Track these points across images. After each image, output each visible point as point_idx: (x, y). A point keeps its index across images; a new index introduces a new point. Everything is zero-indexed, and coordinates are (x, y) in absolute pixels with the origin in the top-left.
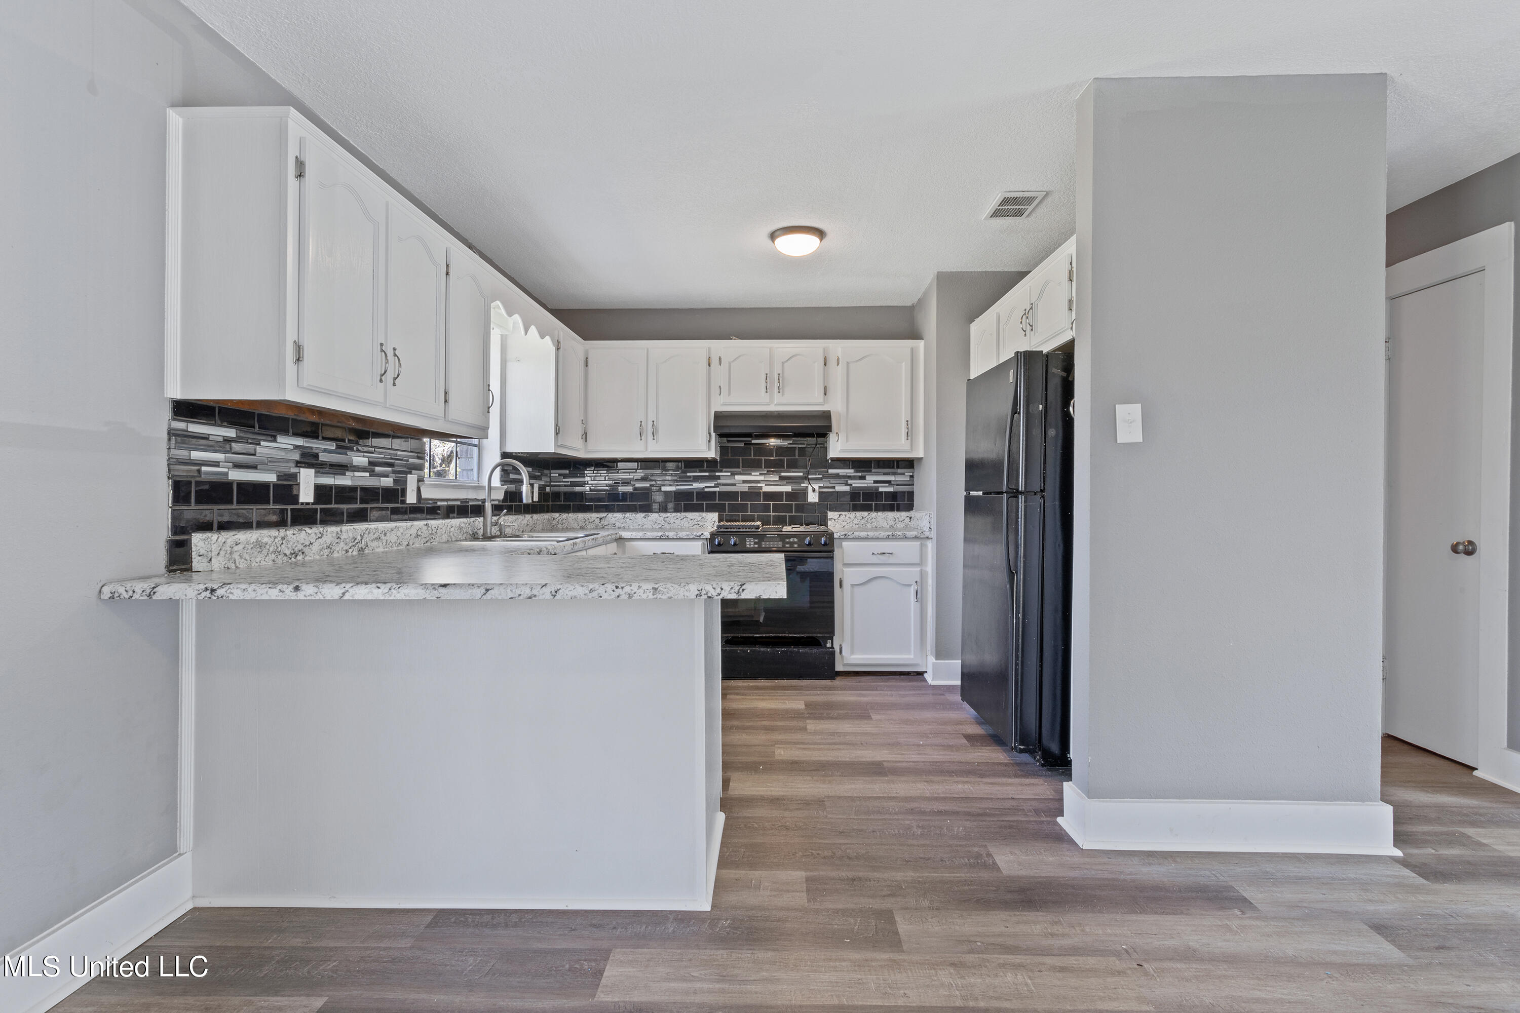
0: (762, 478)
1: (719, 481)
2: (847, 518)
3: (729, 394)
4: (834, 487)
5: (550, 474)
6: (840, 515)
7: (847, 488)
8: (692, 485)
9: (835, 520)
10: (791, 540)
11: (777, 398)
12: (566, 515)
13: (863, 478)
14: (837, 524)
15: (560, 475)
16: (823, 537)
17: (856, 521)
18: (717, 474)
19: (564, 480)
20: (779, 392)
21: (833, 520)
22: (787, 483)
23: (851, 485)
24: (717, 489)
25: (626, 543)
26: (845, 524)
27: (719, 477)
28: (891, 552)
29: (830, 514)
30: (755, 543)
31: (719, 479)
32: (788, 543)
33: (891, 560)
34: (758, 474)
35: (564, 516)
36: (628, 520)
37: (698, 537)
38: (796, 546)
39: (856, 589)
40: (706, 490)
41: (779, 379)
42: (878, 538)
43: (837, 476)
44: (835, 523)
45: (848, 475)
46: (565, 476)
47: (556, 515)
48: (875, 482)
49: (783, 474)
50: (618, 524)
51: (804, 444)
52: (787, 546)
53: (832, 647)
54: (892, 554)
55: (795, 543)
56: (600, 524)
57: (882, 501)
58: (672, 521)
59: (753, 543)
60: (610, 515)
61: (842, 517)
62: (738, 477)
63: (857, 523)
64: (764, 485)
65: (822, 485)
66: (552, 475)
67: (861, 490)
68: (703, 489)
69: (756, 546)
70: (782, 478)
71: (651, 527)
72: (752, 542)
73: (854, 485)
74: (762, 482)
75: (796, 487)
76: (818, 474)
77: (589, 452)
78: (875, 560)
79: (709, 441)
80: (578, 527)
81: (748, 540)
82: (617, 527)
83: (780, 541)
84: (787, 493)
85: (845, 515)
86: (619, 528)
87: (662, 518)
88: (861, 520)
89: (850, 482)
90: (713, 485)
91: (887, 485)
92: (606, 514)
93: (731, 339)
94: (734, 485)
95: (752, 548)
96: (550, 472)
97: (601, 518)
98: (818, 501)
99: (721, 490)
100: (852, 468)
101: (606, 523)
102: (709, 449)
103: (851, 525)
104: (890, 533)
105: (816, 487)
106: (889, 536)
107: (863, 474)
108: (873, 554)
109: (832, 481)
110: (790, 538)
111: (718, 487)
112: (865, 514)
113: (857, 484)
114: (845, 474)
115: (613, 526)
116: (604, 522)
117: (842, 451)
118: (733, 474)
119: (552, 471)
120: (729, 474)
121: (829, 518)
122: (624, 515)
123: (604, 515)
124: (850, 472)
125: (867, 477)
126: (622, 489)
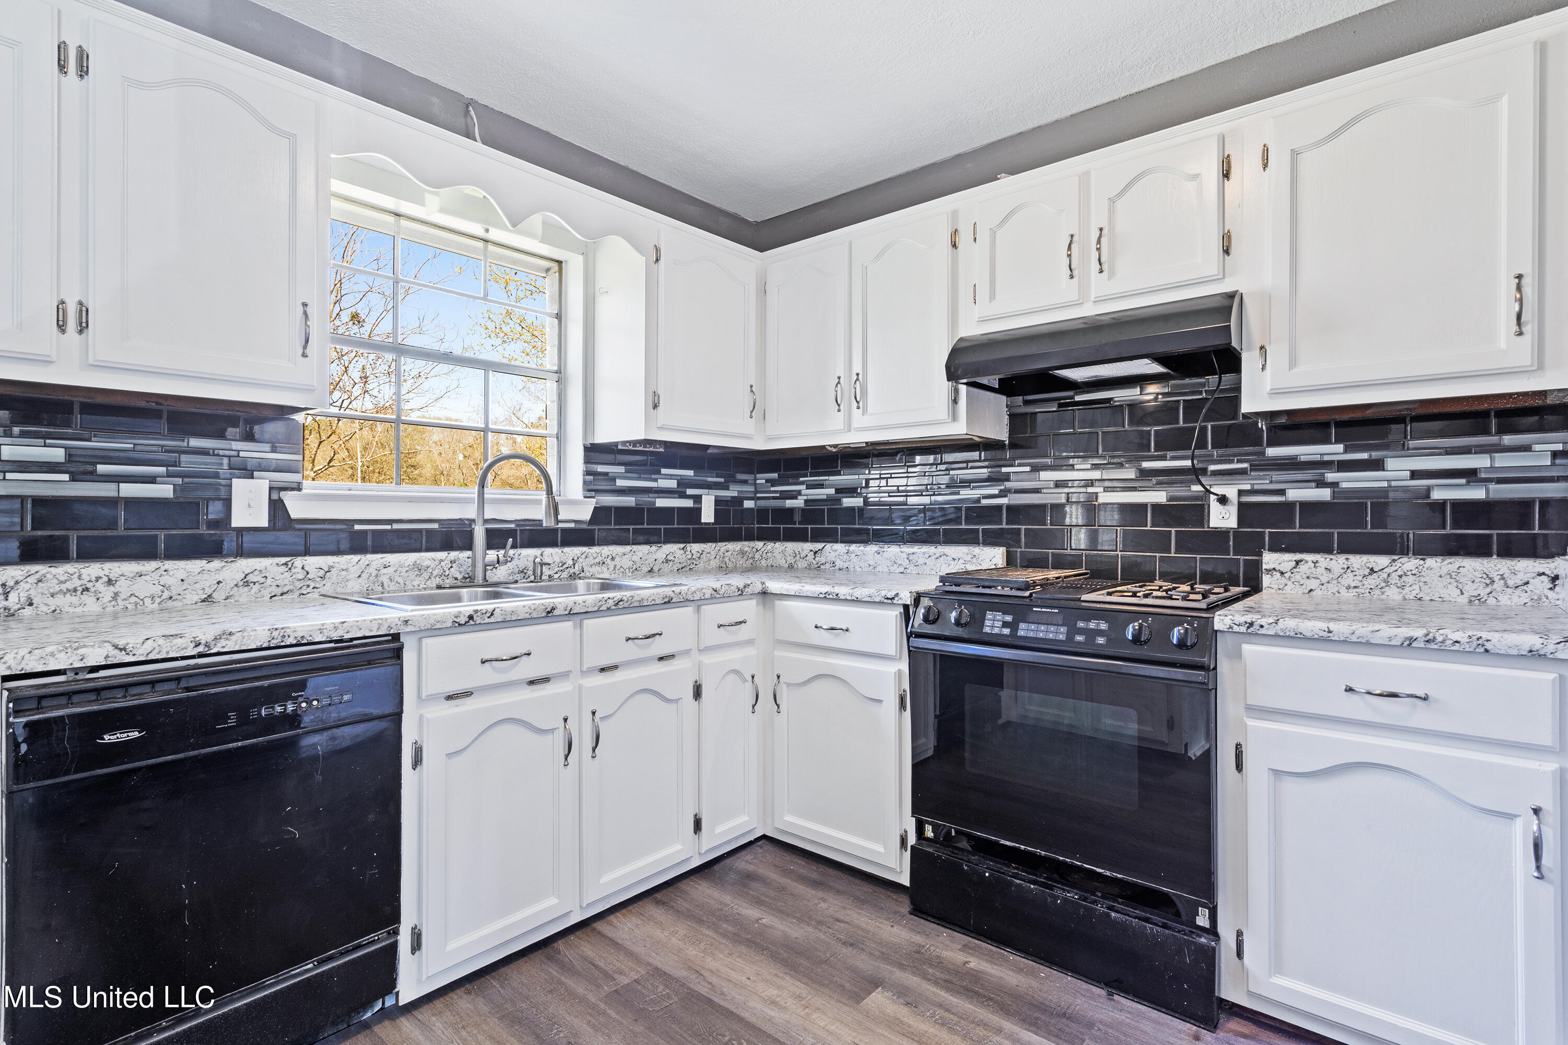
0: (1096, 475)
1: (1008, 484)
2: (1321, 570)
3: (992, 296)
4: (1282, 492)
5: (755, 479)
6: (1298, 562)
7: (1325, 494)
8: (958, 493)
9: (1282, 573)
10: (1092, 625)
11: (1098, 285)
12: (772, 544)
13: (1377, 465)
14: (1289, 583)
15: (767, 481)
16: (1181, 624)
17: (1349, 579)
18: (1004, 470)
19: (772, 489)
20: (1101, 271)
21: (1278, 574)
22: (1160, 483)
23: (1334, 485)
24: (1004, 501)
25: (777, 602)
26: (1313, 584)
27: (1006, 478)
28: (1421, 693)
29: (1269, 559)
30: (1005, 624)
31: (1008, 480)
32: (1081, 631)
33: (1420, 717)
34: (1089, 466)
35: (770, 545)
36: (853, 555)
37: (889, 601)
38: (1101, 640)
39: (1290, 786)
40: (985, 502)
41: (1099, 241)
42: (1368, 644)
43: (1292, 464)
44: (1284, 581)
45: (1326, 458)
46: (773, 483)
47: (759, 544)
48: (1415, 475)
49: (1146, 465)
50: (839, 564)
51: (1201, 393)
52: (1080, 638)
53: (1213, 931)
54: (1425, 699)
55: (1100, 633)
56: (815, 562)
57: (1444, 528)
58: (921, 561)
59: (1000, 624)
60: (829, 546)
61: (1303, 568)
62: (1044, 475)
63: (1353, 584)
64: (1101, 489)
65: (1248, 487)
66: (758, 482)
67: (1367, 498)
68: (978, 501)
69: (1006, 631)
70: (1145, 474)
71: (886, 570)
72: (998, 621)
73: (1344, 485)
74: (1097, 484)
75: (1179, 491)
76: (1238, 461)
77: (771, 439)
78: (1357, 708)
79: (955, 401)
80: (786, 566)
81: (989, 615)
82: (837, 567)
83: (1063, 625)
84: (1157, 507)
85: (1315, 563)
86: (840, 569)
87: (904, 555)
88: (1365, 576)
89: (1331, 476)
90: (996, 492)
91: (1463, 481)
92: (823, 544)
93: (999, 179)
94: (1037, 491)
95: (996, 635)
96: (755, 477)
97: (816, 553)
98: (1236, 526)
99: (1013, 502)
100: (1337, 442)
101: (823, 560)
102: (954, 417)
103: (1333, 588)
104: (1419, 633)
105: (1231, 492)
106: (1412, 640)
107: (1376, 454)
108: (1349, 690)
109: (1276, 475)
110: (1088, 620)
111: (1006, 496)
112: (1381, 561)
113: (1351, 481)
114: (1318, 458)
115: (832, 565)
116: (820, 559)
117: (1276, 393)
118: (1036, 469)
119: (758, 476)
120: (1028, 469)
121: (1264, 566)
122: (847, 548)
123: (819, 546)
124: (1334, 450)
125: (1391, 463)
126: (848, 502)
